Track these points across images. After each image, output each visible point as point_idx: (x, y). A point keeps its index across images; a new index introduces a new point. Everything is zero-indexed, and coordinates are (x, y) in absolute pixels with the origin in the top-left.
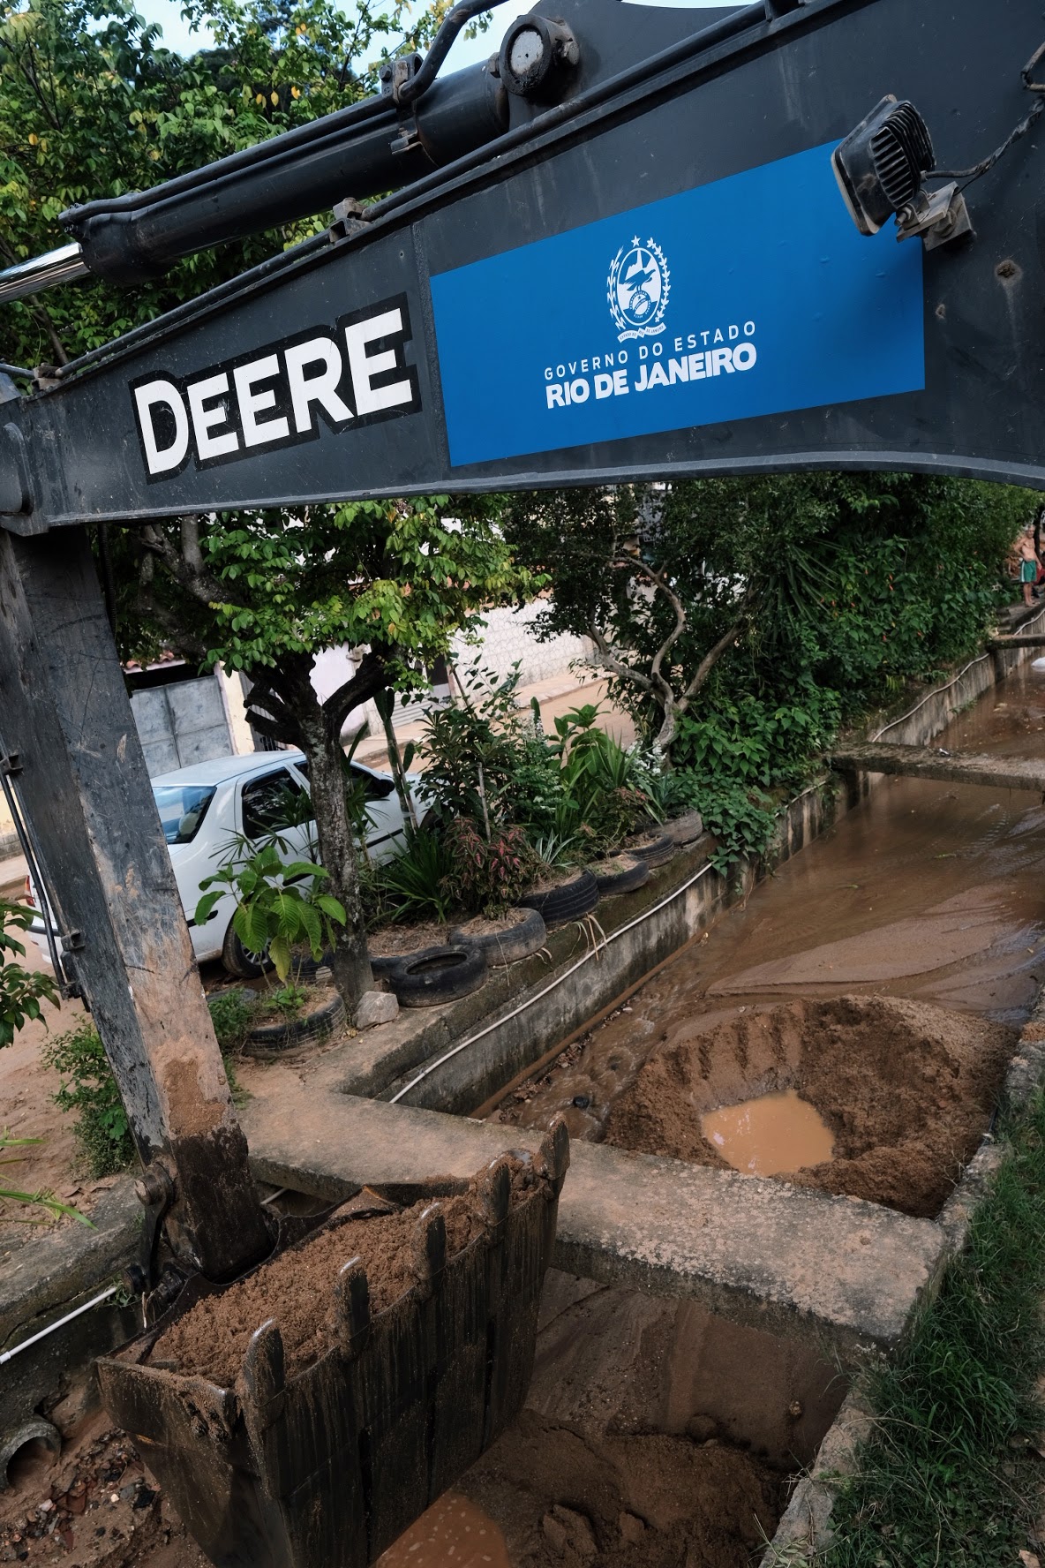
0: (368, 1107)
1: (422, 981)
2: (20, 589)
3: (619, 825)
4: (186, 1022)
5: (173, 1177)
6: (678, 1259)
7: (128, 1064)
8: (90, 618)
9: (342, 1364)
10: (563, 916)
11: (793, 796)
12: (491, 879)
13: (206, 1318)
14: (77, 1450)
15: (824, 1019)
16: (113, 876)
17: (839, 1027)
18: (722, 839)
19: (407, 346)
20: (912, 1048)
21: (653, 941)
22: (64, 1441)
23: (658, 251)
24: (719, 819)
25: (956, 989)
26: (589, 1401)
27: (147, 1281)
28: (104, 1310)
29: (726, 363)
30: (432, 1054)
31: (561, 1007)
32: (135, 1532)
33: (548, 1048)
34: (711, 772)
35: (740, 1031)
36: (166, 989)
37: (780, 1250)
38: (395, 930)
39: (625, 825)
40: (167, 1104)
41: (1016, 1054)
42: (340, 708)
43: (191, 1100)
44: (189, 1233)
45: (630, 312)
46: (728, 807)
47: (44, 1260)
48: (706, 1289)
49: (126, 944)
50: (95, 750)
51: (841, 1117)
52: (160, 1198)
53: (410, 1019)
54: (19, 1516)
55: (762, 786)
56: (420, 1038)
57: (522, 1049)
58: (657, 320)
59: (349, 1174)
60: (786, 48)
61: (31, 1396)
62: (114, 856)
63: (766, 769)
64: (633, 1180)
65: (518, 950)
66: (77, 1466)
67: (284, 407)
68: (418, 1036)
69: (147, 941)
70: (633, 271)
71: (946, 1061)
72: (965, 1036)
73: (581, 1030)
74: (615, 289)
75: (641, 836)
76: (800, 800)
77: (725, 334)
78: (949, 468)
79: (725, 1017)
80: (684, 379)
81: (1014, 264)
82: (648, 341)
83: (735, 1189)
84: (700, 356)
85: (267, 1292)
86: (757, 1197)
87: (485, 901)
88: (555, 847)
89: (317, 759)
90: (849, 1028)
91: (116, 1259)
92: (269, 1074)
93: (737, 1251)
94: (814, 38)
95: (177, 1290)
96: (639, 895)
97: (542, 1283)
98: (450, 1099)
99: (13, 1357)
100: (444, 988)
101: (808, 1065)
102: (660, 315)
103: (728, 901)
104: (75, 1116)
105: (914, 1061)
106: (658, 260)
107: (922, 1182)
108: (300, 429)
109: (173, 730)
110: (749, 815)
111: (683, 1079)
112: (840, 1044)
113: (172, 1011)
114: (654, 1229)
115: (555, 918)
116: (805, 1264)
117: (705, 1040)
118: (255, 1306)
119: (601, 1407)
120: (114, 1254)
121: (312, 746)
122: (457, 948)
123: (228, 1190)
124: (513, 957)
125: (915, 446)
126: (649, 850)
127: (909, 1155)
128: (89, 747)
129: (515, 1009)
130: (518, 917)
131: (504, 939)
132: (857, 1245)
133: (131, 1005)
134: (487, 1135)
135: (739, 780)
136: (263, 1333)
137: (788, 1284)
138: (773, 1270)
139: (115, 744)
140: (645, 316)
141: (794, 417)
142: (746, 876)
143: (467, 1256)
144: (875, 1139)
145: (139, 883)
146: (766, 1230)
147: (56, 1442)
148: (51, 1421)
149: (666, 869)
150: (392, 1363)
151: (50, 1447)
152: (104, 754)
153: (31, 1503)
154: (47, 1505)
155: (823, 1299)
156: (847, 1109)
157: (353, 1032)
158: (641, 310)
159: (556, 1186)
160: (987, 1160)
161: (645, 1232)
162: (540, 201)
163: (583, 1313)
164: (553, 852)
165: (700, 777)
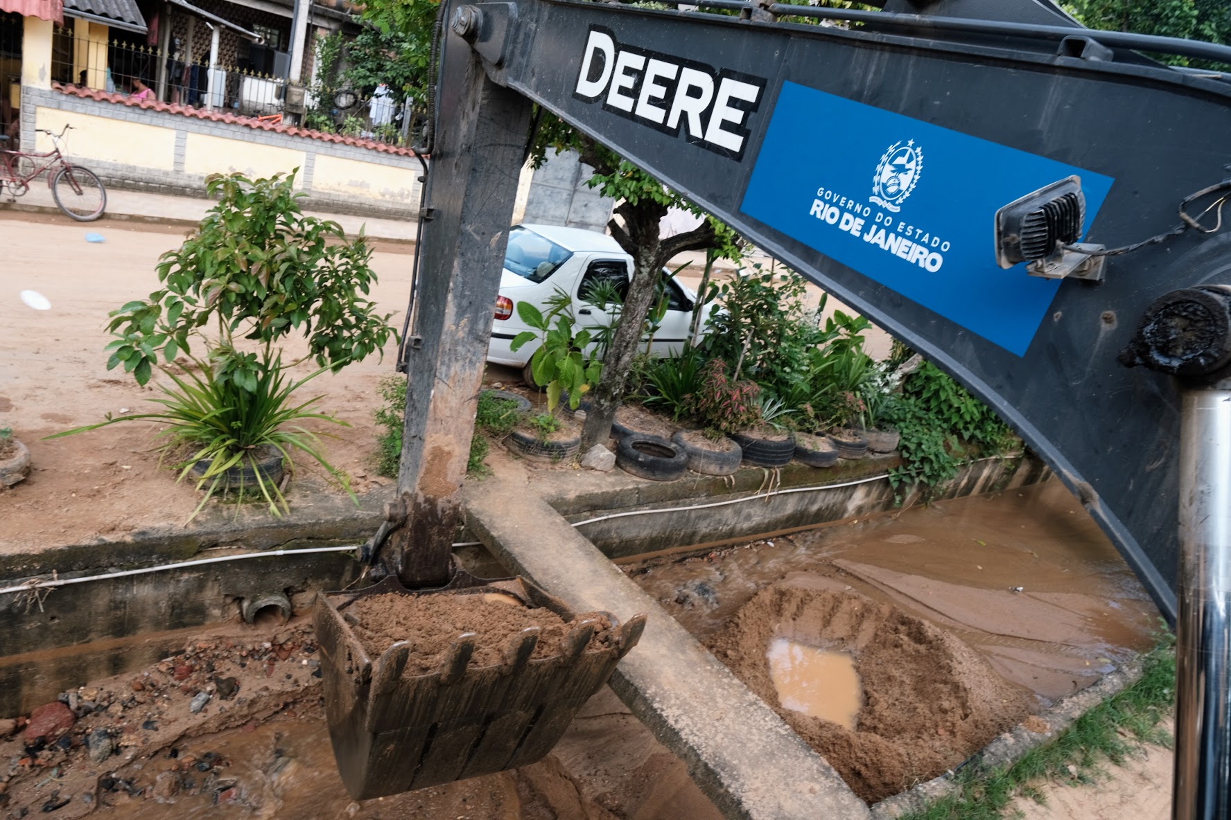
0: (558, 521)
1: (638, 457)
2: (477, 109)
3: (834, 417)
4: (457, 427)
5: (408, 512)
6: (687, 730)
7: (413, 433)
8: (513, 146)
9: (438, 683)
10: (758, 460)
11: (981, 456)
12: (720, 412)
13: (388, 605)
14: (297, 624)
15: (900, 627)
16: (453, 318)
17: (906, 638)
18: (907, 462)
19: (752, 115)
20: (945, 682)
21: (815, 508)
22: (293, 616)
23: (920, 158)
24: (912, 447)
25: (1010, 658)
26: (595, 775)
27: (370, 560)
28: (345, 557)
29: (921, 258)
30: (619, 507)
31: (724, 520)
32: (307, 688)
33: (701, 541)
34: (928, 410)
35: (837, 601)
36: (454, 402)
37: (754, 763)
38: (642, 410)
39: (839, 419)
40: (423, 470)
41: (1010, 731)
42: (673, 249)
43: (438, 475)
44: (403, 549)
45: (885, 186)
46: (924, 442)
47: (326, 509)
48: (693, 758)
49: (443, 363)
50: (478, 234)
51: (869, 698)
52: (395, 521)
53: (617, 478)
54: (250, 642)
55: (960, 437)
56: (616, 494)
57: (682, 533)
58: (897, 203)
59: (523, 558)
60: (1062, 77)
61: (286, 581)
62: (459, 306)
63: (971, 427)
64: (691, 665)
65: (713, 469)
66: (293, 633)
67: (665, 104)
68: (615, 491)
69: (456, 367)
70: (900, 161)
71: (964, 705)
72: (989, 694)
73: (730, 541)
74: (884, 165)
75: (848, 431)
76: (986, 461)
77: (930, 239)
78: (1008, 418)
79: (834, 586)
80: (893, 252)
81: (1115, 317)
82: (886, 212)
83: (752, 709)
84: (909, 243)
85: (429, 609)
86: (762, 722)
87: (709, 423)
88: (780, 409)
89: (641, 276)
90: (912, 644)
91: (366, 530)
92: (509, 465)
93: (726, 748)
94: (1082, 82)
95: (381, 578)
96: (822, 473)
97: (586, 700)
98: (617, 541)
99: (285, 555)
100: (650, 469)
101: (868, 651)
102: (901, 201)
103: (889, 505)
104: (383, 429)
105: (942, 692)
106: (917, 165)
107: (888, 774)
108: (669, 124)
109: (576, 186)
110: (937, 456)
111: (779, 612)
112: (899, 650)
113: (451, 417)
114: (685, 702)
115: (752, 459)
116: (764, 782)
117: (808, 595)
118: (418, 614)
119: (600, 783)
120: (366, 527)
121: (641, 266)
122: (673, 445)
123: (436, 537)
124: (707, 471)
125: (998, 388)
126: (847, 445)
127: (891, 752)
128: (474, 231)
129: (690, 505)
130: (726, 445)
131: (707, 456)
132: (806, 790)
133: (429, 401)
134: (619, 582)
135: (945, 426)
136: (400, 646)
137: (746, 787)
138: (742, 773)
139: (492, 235)
140: (891, 195)
141: (942, 320)
142: (911, 493)
143: (543, 664)
144: (881, 726)
145: (467, 329)
146: (756, 745)
147: (288, 613)
148: (290, 601)
149: (852, 464)
150: (469, 698)
151: (283, 614)
152: (482, 238)
153: (260, 639)
154: (268, 645)
155: (761, 809)
156: (876, 695)
157: (576, 465)
158: (892, 190)
159: (622, 652)
160: (936, 788)
161: (678, 702)
162: (870, 76)
163: (623, 722)
164: (776, 412)
165: (917, 410)
